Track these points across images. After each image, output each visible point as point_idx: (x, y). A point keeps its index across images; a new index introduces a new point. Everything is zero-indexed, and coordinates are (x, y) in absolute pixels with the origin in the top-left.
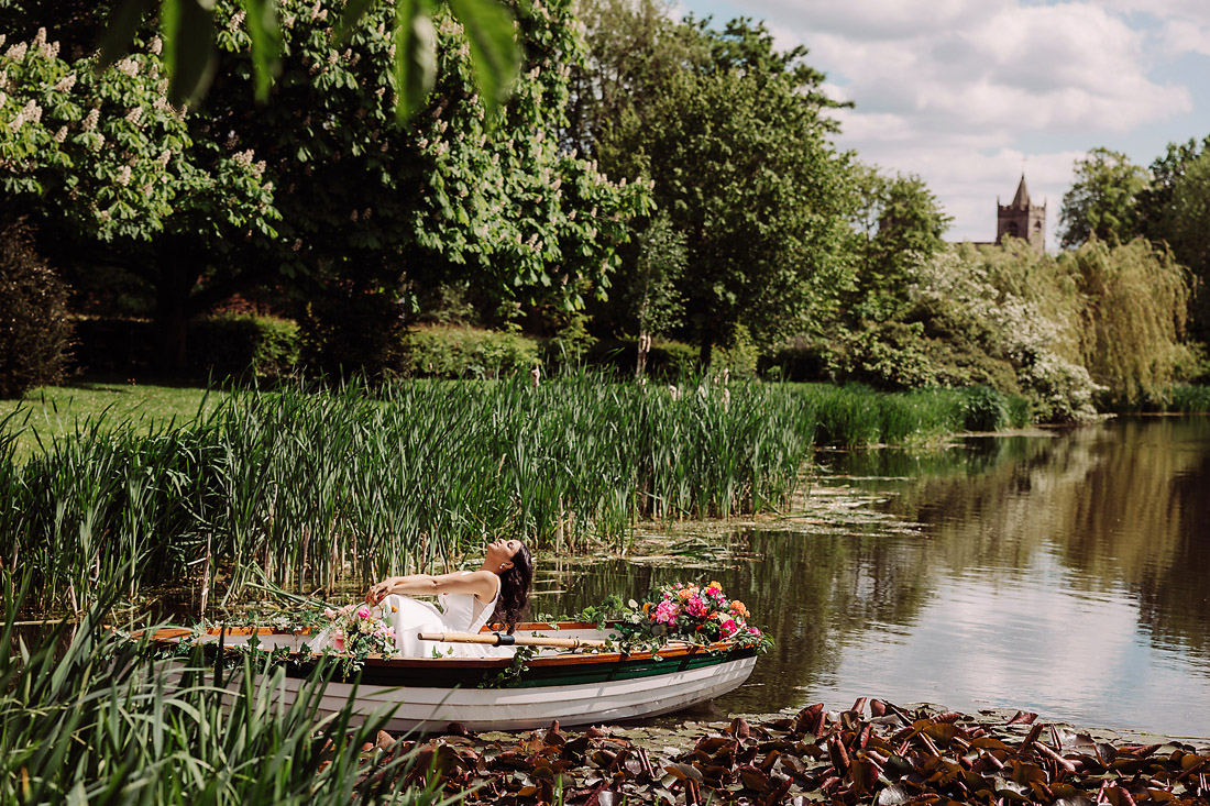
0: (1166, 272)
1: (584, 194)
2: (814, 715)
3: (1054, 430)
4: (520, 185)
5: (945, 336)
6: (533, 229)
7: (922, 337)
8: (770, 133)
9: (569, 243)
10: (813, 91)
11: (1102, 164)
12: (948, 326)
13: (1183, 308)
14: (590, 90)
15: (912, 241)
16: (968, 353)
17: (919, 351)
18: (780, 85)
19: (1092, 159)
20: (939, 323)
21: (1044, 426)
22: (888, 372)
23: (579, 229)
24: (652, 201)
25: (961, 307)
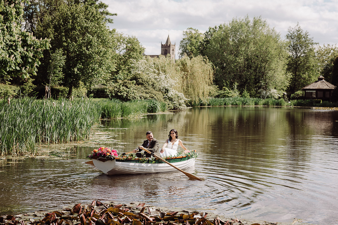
0: (206, 65)
1: (29, 42)
2: (78, 207)
3: (174, 112)
4: (8, 40)
5: (142, 84)
6: (12, 53)
7: (135, 85)
8: (89, 24)
9: (24, 58)
10: (104, 10)
11: (191, 32)
12: (143, 81)
13: (212, 75)
14: (36, 9)
15: (133, 56)
16: (149, 89)
17: (134, 89)
18: (92, 9)
19: (188, 31)
20: (140, 81)
21: (171, 111)
22: (125, 95)
23: (27, 53)
24: (50, 45)
25: (147, 76)
